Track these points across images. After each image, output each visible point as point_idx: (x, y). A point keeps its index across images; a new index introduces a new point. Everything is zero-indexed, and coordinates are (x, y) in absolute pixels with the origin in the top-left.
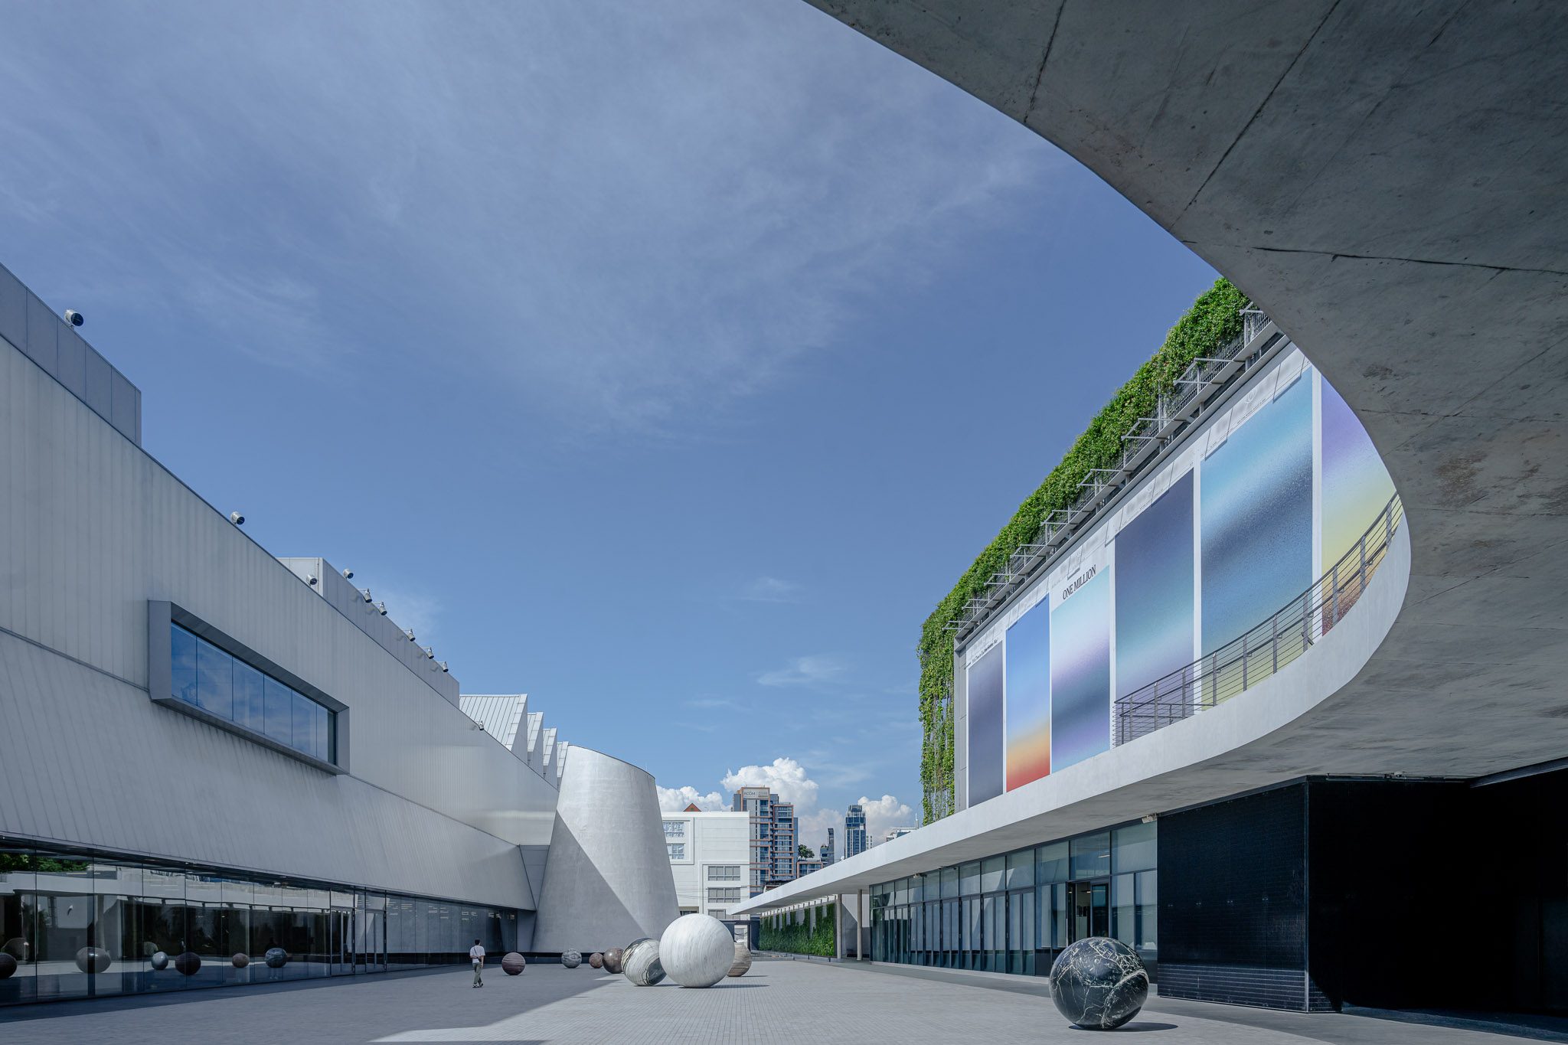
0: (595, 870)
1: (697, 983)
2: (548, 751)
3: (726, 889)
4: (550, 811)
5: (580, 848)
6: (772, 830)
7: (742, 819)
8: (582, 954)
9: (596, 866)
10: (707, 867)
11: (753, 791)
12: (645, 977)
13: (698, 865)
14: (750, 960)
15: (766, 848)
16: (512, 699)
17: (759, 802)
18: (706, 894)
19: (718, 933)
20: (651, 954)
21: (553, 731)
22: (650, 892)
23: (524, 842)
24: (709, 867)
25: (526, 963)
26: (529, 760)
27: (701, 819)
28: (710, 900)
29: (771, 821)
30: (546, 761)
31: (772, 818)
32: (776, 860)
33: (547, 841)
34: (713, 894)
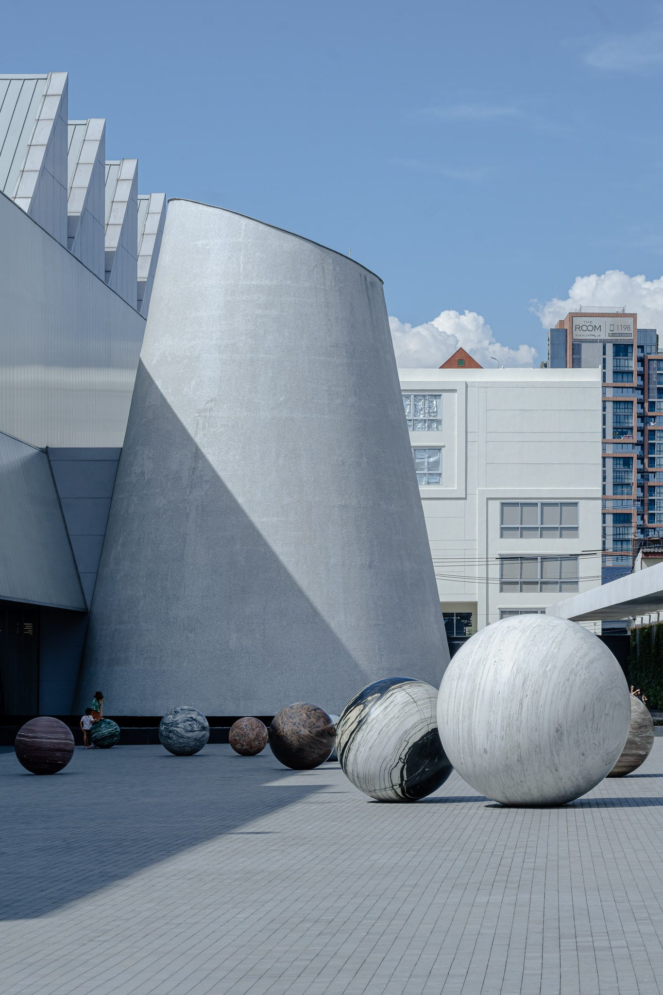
0: (237, 510)
1: (535, 795)
2: (115, 216)
3: (545, 558)
4: (122, 366)
5: (198, 454)
6: (642, 417)
7: (584, 387)
8: (209, 719)
9: (240, 500)
10: (497, 504)
11: (596, 321)
12: (397, 780)
13: (476, 500)
14: (650, 733)
15: (627, 461)
16: (30, 85)
17: (610, 348)
18: (495, 571)
19: (592, 662)
20: (416, 718)
21: (129, 168)
22: (370, 567)
23: (56, 443)
24: (503, 504)
25: (76, 744)
26: (71, 238)
27: (486, 386)
28: (505, 584)
29: (637, 395)
30: (112, 240)
31: (641, 389)
32: (652, 489)
33: (116, 440)
34: (513, 571)
